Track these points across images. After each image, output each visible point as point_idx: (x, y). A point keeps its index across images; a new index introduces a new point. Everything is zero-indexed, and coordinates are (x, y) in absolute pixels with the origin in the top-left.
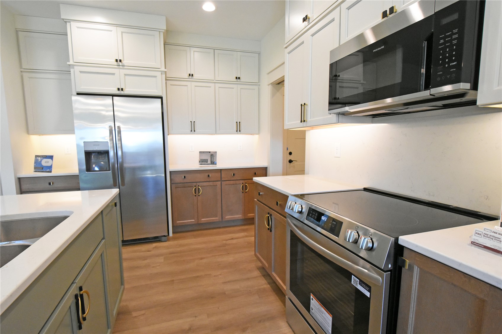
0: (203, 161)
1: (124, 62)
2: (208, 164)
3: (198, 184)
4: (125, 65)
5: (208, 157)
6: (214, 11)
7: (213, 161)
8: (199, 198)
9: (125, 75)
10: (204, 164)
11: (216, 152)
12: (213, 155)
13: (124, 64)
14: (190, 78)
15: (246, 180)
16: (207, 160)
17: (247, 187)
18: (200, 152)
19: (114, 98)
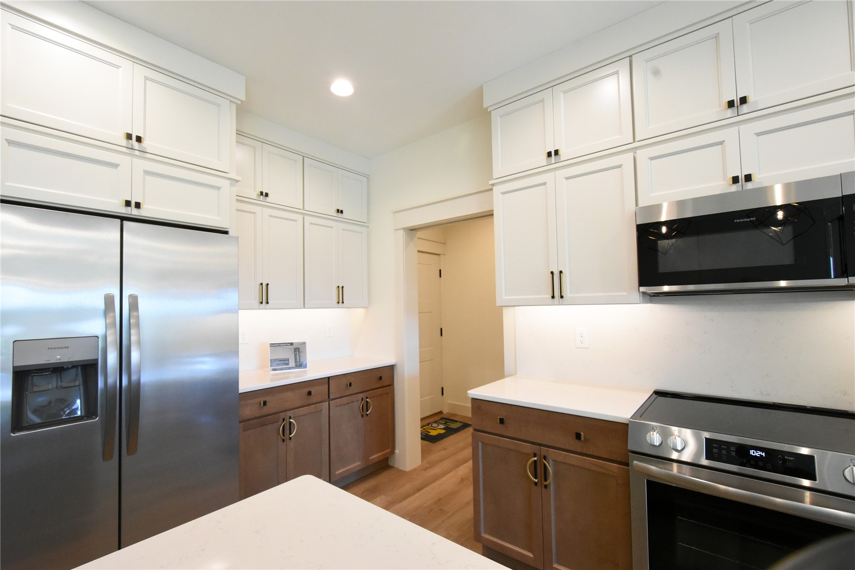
0: (279, 363)
1: (146, 143)
2: (289, 368)
3: (289, 413)
4: (148, 151)
5: (289, 354)
6: (351, 97)
7: (300, 361)
8: (291, 444)
9: (147, 173)
10: (281, 369)
11: (304, 343)
12: (299, 349)
13: (145, 148)
14: (261, 200)
15: (368, 393)
16: (288, 360)
17: (368, 404)
18: (272, 345)
19: (126, 223)
